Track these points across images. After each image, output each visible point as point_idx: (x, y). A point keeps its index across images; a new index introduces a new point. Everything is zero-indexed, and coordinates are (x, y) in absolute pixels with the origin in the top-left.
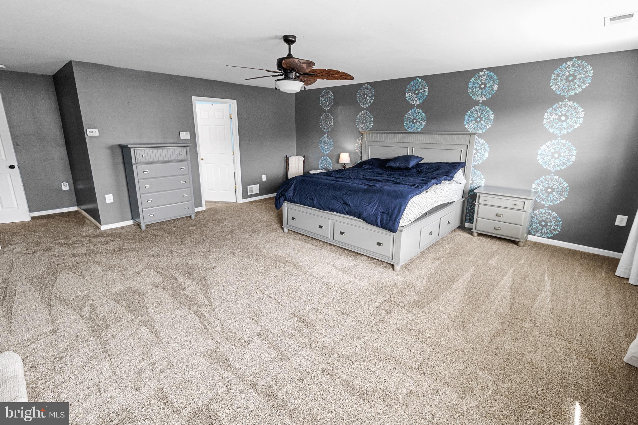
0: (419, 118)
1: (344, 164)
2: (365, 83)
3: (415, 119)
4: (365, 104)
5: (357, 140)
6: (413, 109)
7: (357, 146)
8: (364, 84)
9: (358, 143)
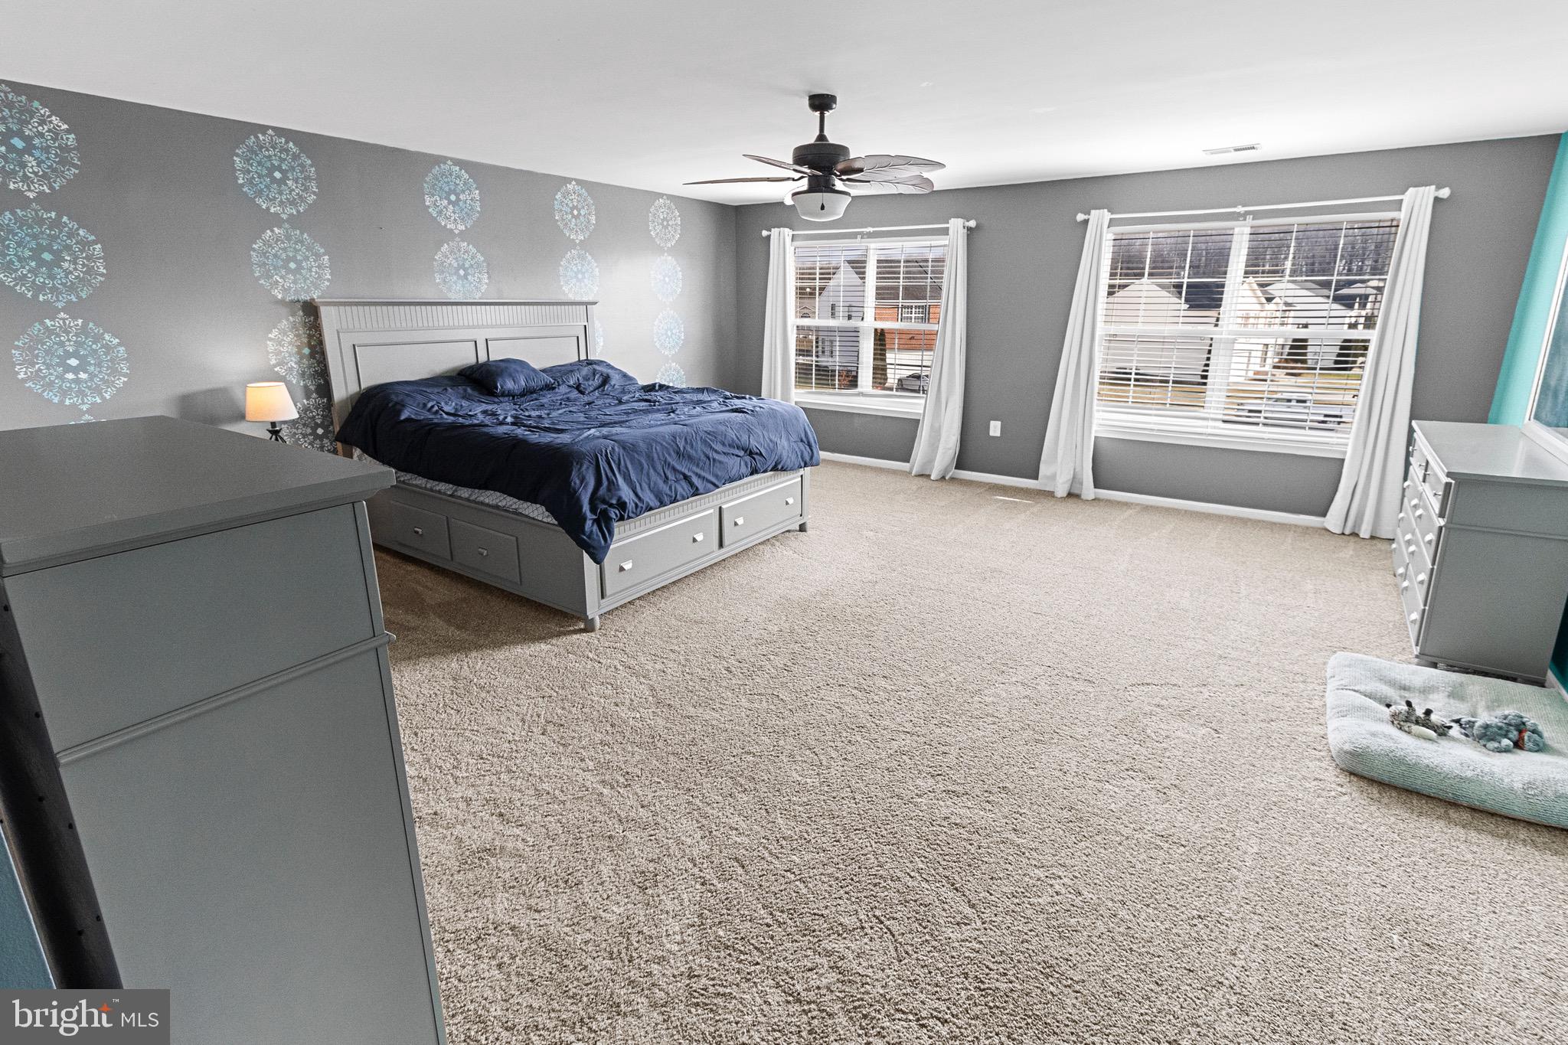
0: (472, 266)
1: (273, 424)
2: (268, 127)
3: (462, 267)
4: (281, 202)
5: (271, 332)
6: (453, 241)
7: (278, 353)
8: (263, 129)
9: (280, 343)
